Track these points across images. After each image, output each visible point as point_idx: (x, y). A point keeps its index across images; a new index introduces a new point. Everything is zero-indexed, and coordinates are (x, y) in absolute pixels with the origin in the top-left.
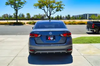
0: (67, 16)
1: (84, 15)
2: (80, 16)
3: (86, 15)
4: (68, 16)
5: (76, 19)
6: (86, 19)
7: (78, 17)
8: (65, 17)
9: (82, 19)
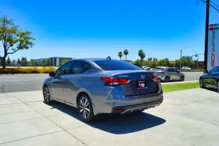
0: (20, 60)
1: (52, 58)
2: (44, 60)
3: (55, 58)
4: (23, 59)
5: (38, 66)
6: (55, 65)
7: (41, 62)
8: (17, 60)
9: (48, 65)
